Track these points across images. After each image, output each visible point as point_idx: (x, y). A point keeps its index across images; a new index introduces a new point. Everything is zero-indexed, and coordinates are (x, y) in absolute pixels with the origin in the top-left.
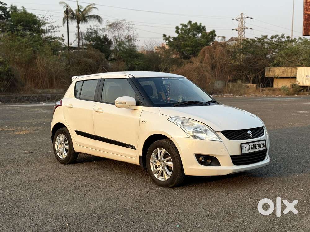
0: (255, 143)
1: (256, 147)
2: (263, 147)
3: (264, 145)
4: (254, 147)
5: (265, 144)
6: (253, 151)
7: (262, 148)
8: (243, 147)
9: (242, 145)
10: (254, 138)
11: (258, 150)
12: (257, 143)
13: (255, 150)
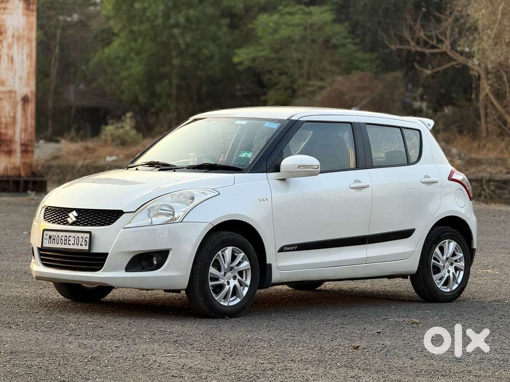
0: (68, 234)
1: (69, 240)
2: (83, 243)
3: (86, 241)
4: (67, 241)
5: (88, 240)
6: (63, 246)
7: (81, 245)
8: (46, 235)
9: (45, 232)
10: (77, 225)
11: (71, 247)
12: (73, 234)
13: (67, 246)
